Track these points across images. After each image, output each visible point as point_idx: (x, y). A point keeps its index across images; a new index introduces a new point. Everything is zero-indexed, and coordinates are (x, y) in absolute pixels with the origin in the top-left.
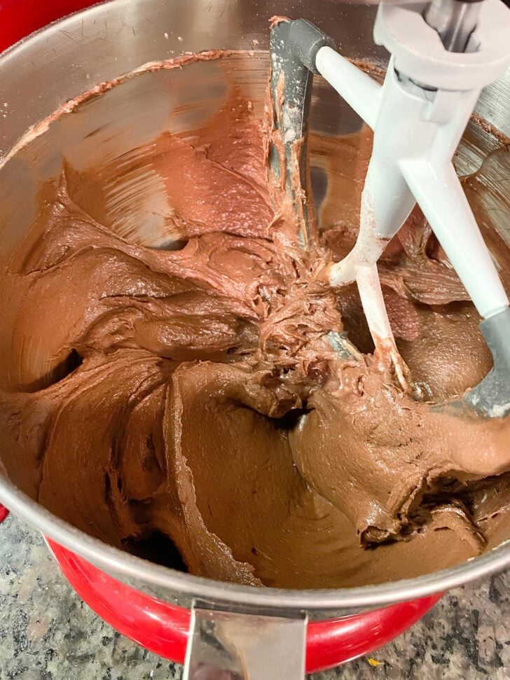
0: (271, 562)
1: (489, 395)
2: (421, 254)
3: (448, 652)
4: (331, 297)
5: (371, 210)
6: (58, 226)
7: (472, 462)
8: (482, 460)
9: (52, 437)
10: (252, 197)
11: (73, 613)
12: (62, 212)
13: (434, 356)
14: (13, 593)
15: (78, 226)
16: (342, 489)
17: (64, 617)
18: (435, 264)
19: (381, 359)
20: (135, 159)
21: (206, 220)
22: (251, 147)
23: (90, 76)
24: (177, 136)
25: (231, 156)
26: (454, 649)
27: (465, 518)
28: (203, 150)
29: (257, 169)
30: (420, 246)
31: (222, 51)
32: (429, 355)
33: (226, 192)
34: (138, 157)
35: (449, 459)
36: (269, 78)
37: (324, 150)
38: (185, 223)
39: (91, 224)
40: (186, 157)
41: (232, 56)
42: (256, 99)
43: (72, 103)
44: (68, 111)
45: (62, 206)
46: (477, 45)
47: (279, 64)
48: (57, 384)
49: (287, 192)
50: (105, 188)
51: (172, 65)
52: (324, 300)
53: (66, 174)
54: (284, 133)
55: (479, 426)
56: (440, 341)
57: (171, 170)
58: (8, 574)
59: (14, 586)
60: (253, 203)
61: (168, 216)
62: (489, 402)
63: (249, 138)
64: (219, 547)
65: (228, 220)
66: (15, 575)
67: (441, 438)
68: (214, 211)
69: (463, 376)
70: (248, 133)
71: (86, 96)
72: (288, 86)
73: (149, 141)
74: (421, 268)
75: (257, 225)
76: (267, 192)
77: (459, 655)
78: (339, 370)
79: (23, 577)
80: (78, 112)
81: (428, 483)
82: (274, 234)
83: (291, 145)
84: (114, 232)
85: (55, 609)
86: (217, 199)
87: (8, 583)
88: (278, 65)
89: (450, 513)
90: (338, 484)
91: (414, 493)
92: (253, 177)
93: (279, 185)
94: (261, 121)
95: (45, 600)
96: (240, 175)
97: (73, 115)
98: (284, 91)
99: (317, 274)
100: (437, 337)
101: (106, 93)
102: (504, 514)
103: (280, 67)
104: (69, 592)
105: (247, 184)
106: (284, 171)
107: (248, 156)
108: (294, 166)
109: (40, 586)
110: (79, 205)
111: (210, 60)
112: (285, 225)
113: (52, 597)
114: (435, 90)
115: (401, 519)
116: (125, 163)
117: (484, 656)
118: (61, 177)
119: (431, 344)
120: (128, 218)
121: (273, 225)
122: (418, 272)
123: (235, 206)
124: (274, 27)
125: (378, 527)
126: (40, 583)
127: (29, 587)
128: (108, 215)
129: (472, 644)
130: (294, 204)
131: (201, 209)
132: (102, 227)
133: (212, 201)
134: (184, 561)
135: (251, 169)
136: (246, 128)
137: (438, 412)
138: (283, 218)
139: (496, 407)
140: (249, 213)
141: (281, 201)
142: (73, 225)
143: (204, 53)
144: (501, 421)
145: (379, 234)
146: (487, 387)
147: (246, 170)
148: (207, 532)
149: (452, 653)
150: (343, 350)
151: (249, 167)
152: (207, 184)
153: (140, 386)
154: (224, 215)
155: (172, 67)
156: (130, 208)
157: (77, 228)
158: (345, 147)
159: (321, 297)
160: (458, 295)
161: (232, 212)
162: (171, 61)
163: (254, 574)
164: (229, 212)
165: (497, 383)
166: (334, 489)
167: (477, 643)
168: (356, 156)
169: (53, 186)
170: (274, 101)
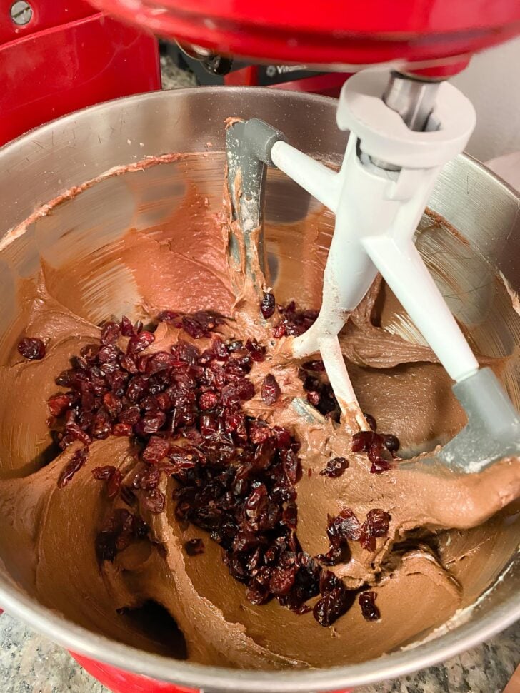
0: (258, 617)
1: (464, 453)
2: (366, 323)
3: (421, 682)
4: (293, 367)
5: (334, 286)
6: (38, 320)
7: (451, 517)
8: (460, 515)
9: (45, 518)
10: (213, 282)
11: (72, 680)
12: (42, 306)
13: (386, 412)
14: (15, 665)
15: (57, 319)
16: (316, 543)
17: (65, 685)
18: (379, 330)
19: (347, 421)
20: (106, 254)
21: (172, 305)
22: (209, 238)
23: (62, 181)
24: (142, 232)
25: (191, 247)
26: (426, 678)
27: (435, 562)
28: (167, 243)
29: (215, 257)
30: (365, 316)
31: (180, 154)
32: (381, 412)
33: (189, 279)
34: (109, 253)
35: (424, 513)
36: (226, 174)
37: (274, 237)
38: (154, 309)
39: (69, 316)
40: (152, 250)
41: (189, 158)
42: (212, 195)
43: (47, 207)
44: (43, 214)
45: (41, 301)
46: (437, 124)
47: (235, 161)
48: (46, 467)
49: (247, 276)
50: (80, 282)
51: (135, 168)
52: (286, 370)
53: (43, 271)
54: (242, 223)
55: (455, 482)
56: (389, 399)
57: (138, 263)
58: (9, 647)
59: (16, 658)
60: (213, 287)
61: (138, 304)
62: (465, 459)
63: (207, 230)
64: (211, 610)
65: (193, 303)
66: (16, 648)
67: (415, 494)
68: (179, 297)
69: (414, 429)
70: (207, 226)
71: (59, 200)
72: (245, 179)
73: (117, 238)
74: (367, 335)
75: (218, 307)
76: (227, 277)
77: (431, 684)
78: (306, 433)
79: (24, 650)
80: (51, 215)
81: (400, 534)
82: (237, 314)
83: (250, 234)
84: (90, 321)
85: (55, 677)
86: (182, 286)
87: (10, 657)
88: (233, 162)
89: (420, 558)
90: (312, 539)
91: (387, 544)
92: (212, 264)
93: (239, 270)
94: (217, 214)
95: (46, 670)
96: (201, 263)
97: (48, 218)
98: (241, 185)
99: (279, 347)
100: (387, 396)
101: (77, 196)
102: (472, 557)
103: (236, 164)
104: (68, 660)
105: (208, 271)
106: (244, 257)
107: (207, 246)
108: (253, 252)
109: (40, 656)
110: (57, 300)
111: (170, 163)
112: (246, 305)
113: (52, 666)
114: (397, 169)
115: (374, 568)
116: (98, 259)
117: (454, 682)
118: (39, 273)
119: (382, 403)
120: (102, 308)
121: (236, 306)
122: (365, 339)
123: (197, 291)
124: (228, 128)
125: (353, 577)
126: (41, 653)
127: (29, 659)
128: (84, 306)
129: (442, 672)
130: (255, 286)
131: (168, 296)
132: (79, 318)
133: (177, 288)
134: (179, 628)
135: (211, 258)
136: (204, 221)
137: (409, 469)
138: (245, 299)
139: (472, 463)
140: (210, 297)
141: (242, 284)
142: (53, 317)
143: (164, 156)
144: (477, 476)
145: (342, 308)
146: (462, 445)
147: (205, 258)
148: (199, 597)
149: (425, 683)
150: (307, 414)
151: (209, 256)
152: (171, 273)
153: (124, 461)
154: (188, 300)
155: (135, 170)
156: (104, 298)
157: (56, 320)
158: (292, 233)
159: (284, 367)
160: (403, 357)
161: (195, 296)
162: (135, 165)
163: (246, 634)
164: (193, 297)
165: (473, 441)
166: (308, 543)
167: (446, 671)
168: (302, 240)
169: (33, 283)
170: (232, 194)
